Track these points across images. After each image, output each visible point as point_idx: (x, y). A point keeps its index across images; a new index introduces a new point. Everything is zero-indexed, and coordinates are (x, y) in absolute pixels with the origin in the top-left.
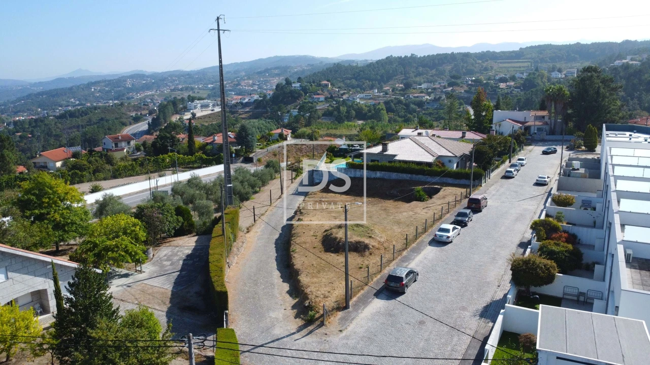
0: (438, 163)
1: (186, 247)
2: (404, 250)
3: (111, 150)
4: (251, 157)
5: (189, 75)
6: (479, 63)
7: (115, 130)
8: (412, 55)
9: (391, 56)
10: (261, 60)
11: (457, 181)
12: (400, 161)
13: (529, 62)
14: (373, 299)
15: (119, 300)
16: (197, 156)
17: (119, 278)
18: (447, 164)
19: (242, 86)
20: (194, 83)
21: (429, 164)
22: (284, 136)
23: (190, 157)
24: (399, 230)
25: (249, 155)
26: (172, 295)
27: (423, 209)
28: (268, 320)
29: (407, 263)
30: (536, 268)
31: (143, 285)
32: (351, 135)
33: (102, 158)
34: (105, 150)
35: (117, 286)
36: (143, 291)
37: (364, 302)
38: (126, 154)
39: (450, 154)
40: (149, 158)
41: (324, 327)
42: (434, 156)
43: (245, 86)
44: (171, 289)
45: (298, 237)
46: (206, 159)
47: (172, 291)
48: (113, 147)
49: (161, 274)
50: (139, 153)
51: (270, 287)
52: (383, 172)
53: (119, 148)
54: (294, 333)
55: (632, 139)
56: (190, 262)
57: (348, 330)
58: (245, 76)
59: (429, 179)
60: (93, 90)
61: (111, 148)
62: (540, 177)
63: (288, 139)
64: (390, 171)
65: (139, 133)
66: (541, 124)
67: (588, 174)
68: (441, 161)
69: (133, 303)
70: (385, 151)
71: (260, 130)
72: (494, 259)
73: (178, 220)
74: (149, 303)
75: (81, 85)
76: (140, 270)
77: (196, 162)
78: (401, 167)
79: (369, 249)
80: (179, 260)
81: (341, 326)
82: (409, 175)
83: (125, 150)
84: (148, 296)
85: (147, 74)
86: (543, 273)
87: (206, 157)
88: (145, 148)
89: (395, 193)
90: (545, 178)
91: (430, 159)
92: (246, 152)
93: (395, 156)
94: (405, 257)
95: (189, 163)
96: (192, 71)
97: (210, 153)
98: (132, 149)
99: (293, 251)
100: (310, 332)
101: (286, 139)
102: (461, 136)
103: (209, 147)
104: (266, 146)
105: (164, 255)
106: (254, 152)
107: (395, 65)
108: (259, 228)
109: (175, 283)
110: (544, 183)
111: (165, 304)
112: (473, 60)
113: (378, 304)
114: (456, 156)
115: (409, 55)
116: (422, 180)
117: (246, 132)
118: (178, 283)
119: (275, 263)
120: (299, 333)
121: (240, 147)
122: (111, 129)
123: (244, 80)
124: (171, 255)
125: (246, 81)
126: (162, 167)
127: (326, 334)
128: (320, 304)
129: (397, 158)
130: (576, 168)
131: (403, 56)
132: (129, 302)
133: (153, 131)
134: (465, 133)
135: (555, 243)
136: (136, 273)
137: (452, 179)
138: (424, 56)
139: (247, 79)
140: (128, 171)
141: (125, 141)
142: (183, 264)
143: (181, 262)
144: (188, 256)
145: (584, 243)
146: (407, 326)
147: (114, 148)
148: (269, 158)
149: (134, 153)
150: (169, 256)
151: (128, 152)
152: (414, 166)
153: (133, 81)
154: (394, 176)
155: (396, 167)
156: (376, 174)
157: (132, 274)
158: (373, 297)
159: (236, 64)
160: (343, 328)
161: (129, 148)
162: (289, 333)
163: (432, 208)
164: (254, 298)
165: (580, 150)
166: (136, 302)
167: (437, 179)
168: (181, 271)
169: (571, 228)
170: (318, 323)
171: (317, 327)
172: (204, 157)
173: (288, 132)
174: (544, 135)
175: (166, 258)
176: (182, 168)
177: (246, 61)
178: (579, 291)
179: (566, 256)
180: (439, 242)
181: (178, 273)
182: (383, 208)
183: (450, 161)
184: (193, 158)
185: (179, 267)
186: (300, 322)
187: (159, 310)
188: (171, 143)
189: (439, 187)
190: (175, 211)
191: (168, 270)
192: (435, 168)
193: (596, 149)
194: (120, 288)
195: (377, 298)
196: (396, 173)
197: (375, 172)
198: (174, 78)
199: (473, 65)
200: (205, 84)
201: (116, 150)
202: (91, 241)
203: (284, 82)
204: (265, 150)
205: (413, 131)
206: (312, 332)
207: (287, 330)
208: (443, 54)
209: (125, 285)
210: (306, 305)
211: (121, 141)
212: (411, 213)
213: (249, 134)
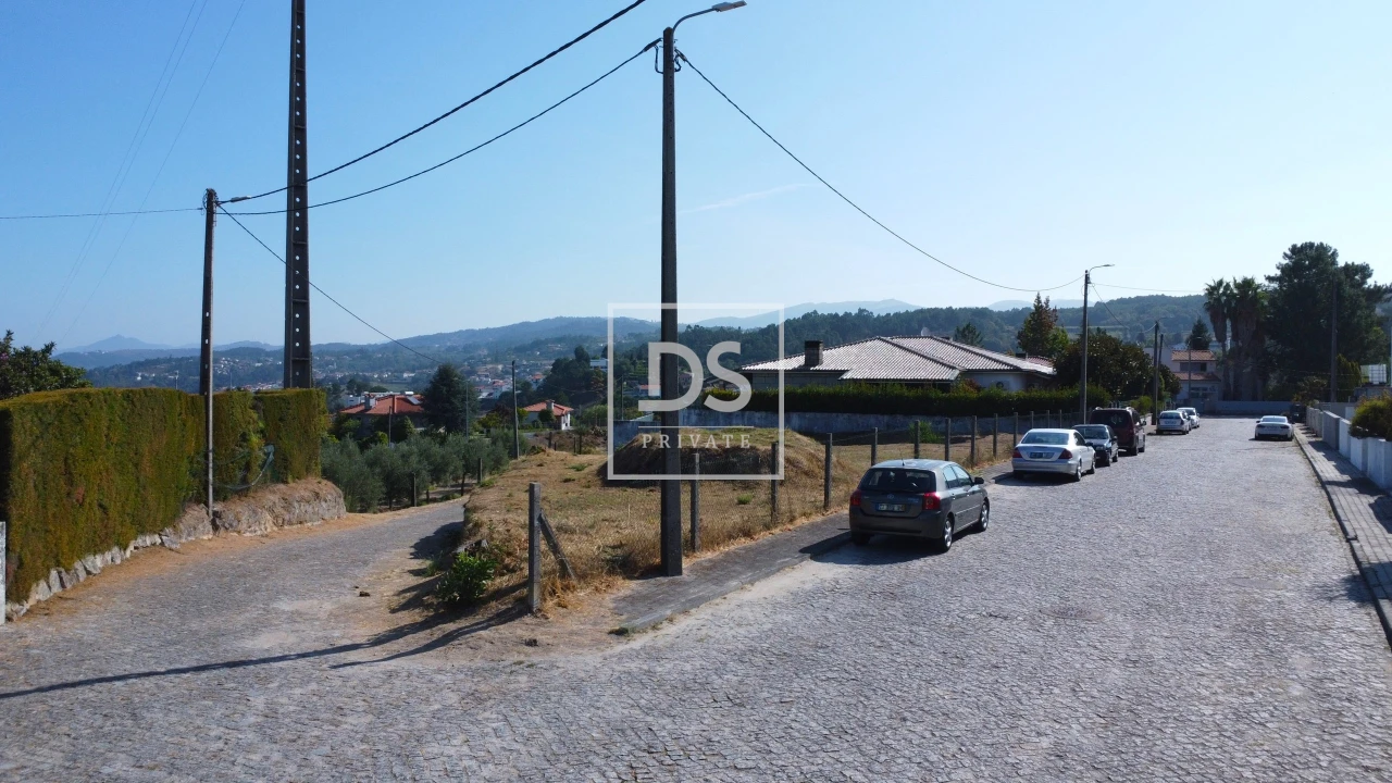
0: (968, 387)
5: (363, 352)
6: (1008, 331)
8: (861, 311)
9: (815, 312)
10: (525, 325)
12: (855, 381)
13: (1121, 330)
14: (798, 560)
19: (479, 376)
20: (373, 369)
21: (942, 385)
42: (953, 368)
43: (487, 376)
57: (662, 631)
58: (488, 355)
60: (139, 378)
63: (564, 426)
75: (113, 367)
85: (268, 350)
91: (945, 374)
93: (843, 372)
96: (370, 346)
101: (557, 426)
107: (823, 331)
112: (996, 323)
115: (854, 311)
123: (485, 363)
125: (489, 366)
129: (846, 376)
131: (841, 314)
137: (1010, 420)
138: (888, 315)
139: (491, 363)
153: (234, 362)
155: (848, 395)
158: (798, 556)
159: (471, 333)
173: (563, 410)
177: (491, 326)
192: (960, 393)
196: (846, 416)
198: (327, 358)
199: (995, 332)
200: (396, 371)
203: (572, 357)
208: (929, 310)
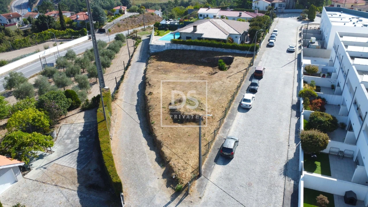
0: (229, 39)
1: (78, 124)
2: (224, 117)
3: (7, 24)
4: (103, 29)
7: (6, 3)
11: (242, 52)
12: (206, 39)
14: (215, 165)
15: (41, 182)
16: (68, 30)
17: (37, 160)
18: (235, 39)
21: (224, 41)
22: (123, 11)
23: (63, 31)
24: (217, 99)
25: (102, 28)
26: (78, 174)
27: (227, 78)
28: (149, 190)
29: (229, 129)
30: (318, 141)
31: (55, 165)
32: (161, 3)
33: (2, 31)
34: (3, 24)
35: (37, 169)
36: (57, 173)
37: (210, 169)
38: (18, 27)
39: (237, 33)
40: (35, 34)
41: (188, 195)
42: (227, 35)
44: (76, 168)
45: (153, 109)
46: (74, 32)
47: (77, 170)
48: (7, 22)
49: (66, 152)
50: (26, 26)
51: (143, 156)
52: (195, 46)
53: (12, 23)
54: (169, 203)
55: (343, 19)
56: (85, 139)
57: (205, 196)
59: (225, 50)
61: (6, 23)
62: (290, 47)
63: (125, 13)
64: (200, 46)
65: (23, 5)
66: (281, 2)
67: (320, 47)
68: (231, 38)
69: (52, 184)
70: (195, 31)
71: (103, 2)
72: (280, 121)
73: (68, 101)
74: (63, 184)
76: (50, 150)
77: (67, 34)
78: (207, 43)
79: (202, 120)
80: (76, 137)
81: (199, 193)
82: (212, 48)
83: (17, 25)
84: (61, 177)
86: (322, 144)
87: (74, 31)
88: (30, 22)
89: (204, 60)
90: (293, 47)
91: (224, 37)
92: (100, 25)
93: (202, 34)
94: (226, 124)
95: (63, 35)
97: (76, 27)
98: (21, 23)
99: (152, 123)
100: (181, 201)
101: (124, 13)
102: (238, 15)
103: (74, 23)
104: (112, 20)
105: (64, 133)
106: (105, 25)
108: (122, 95)
109: (78, 162)
110: (293, 51)
111: (74, 184)
113: (218, 169)
114: (240, 34)
116: (220, 51)
117: (98, 12)
118: (80, 161)
119: (141, 130)
120: (173, 202)
121: (95, 22)
122: (2, 3)
124: (70, 133)
126: (45, 39)
127: (191, 202)
128: (183, 177)
129: (203, 36)
130: (313, 42)
132: (49, 184)
133: (32, 3)
134: (241, 13)
135: (321, 114)
136: (48, 154)
137: (238, 50)
140: (22, 44)
141: (15, 18)
142: (80, 142)
143: (78, 140)
144: (82, 133)
145: (329, 103)
146: (241, 188)
147: (9, 23)
148: (115, 28)
149: (23, 26)
150: (68, 134)
151: (19, 26)
152: (215, 42)
154: (202, 48)
155: (204, 43)
156: (190, 47)
157: (45, 155)
158: (214, 163)
160: (202, 195)
161: (19, 22)
162: (167, 203)
163: (233, 76)
164: (135, 169)
165: (305, 20)
166: (54, 184)
167: (229, 51)
168: (79, 149)
169: (322, 95)
170: (184, 192)
171: (184, 195)
172: (73, 30)
173: (124, 8)
174: (283, 9)
175: (66, 136)
176: (59, 38)
178: (340, 150)
179: (329, 124)
180: (244, 109)
181: (78, 151)
182: (202, 78)
183: (236, 37)
184: (65, 32)
185: (77, 145)
186: (172, 192)
187: (72, 190)
188: (48, 22)
189: (232, 57)
190: (65, 94)
191: (70, 149)
192: (228, 43)
193: (314, 20)
194: (39, 170)
195: (217, 164)
196: (203, 47)
197: (190, 46)
201: (11, 25)
202: (10, 137)
204: (112, 23)
205: (207, 10)
206: (182, 201)
207: (164, 199)
209: (42, 167)
210: (174, 177)
211: (12, 18)
212: (220, 82)
213: (101, 13)
